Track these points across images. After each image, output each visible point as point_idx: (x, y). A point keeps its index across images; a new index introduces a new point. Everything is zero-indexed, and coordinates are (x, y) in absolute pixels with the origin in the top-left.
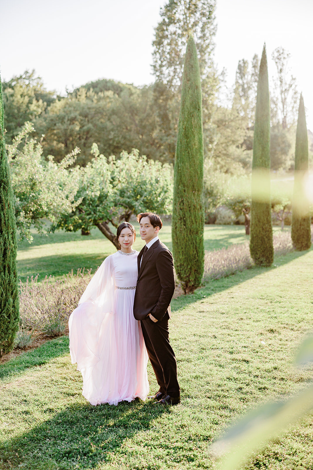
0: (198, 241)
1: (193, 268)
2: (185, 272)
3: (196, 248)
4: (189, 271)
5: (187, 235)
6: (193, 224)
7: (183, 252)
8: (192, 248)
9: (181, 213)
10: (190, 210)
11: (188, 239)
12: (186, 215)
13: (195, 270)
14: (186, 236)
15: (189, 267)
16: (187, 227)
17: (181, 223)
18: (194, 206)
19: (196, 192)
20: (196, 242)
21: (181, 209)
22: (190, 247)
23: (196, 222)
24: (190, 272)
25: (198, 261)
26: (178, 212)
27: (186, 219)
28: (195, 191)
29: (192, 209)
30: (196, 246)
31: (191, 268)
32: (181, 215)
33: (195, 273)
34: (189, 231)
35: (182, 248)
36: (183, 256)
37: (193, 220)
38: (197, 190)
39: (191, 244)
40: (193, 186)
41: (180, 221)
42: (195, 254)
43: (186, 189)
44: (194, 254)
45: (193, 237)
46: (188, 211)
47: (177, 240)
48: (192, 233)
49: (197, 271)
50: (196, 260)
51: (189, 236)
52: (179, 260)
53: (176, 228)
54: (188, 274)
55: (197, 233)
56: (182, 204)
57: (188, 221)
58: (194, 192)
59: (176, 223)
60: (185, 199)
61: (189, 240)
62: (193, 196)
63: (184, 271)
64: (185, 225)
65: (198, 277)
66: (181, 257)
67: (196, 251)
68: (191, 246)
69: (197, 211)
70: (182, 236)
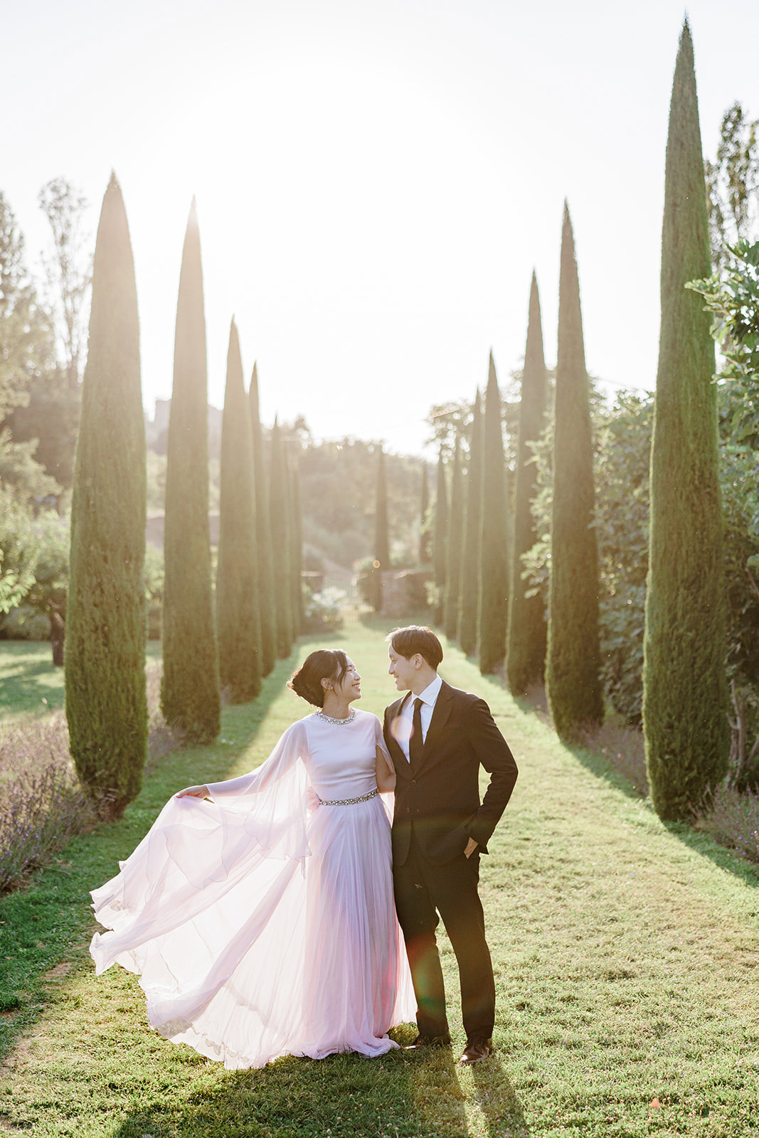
0: (138, 685)
1: (126, 751)
2: (107, 763)
3: (134, 704)
4: (115, 761)
5: (112, 669)
6: (125, 640)
7: (101, 712)
8: (124, 702)
9: (98, 614)
10: (118, 607)
11: (113, 680)
12: (111, 619)
13: (131, 759)
14: (109, 673)
15: (117, 751)
16: (112, 649)
17: (97, 639)
18: (129, 597)
19: (133, 561)
20: (133, 687)
21: (96, 605)
22: (120, 700)
23: (132, 637)
24: (120, 764)
25: (137, 734)
26: (87, 612)
27: (109, 630)
28: (130, 558)
29: (124, 605)
30: (134, 698)
31: (120, 754)
32: (97, 620)
33: (129, 767)
34: (116, 660)
35: (100, 704)
36: (101, 723)
37: (127, 632)
38: (134, 555)
39: (123, 691)
40: (126, 547)
41: (94, 636)
42: (132, 719)
43: (109, 554)
44: (130, 717)
45: (125, 676)
46: (114, 610)
47: (86, 683)
48: (124, 665)
49: (135, 759)
50: (133, 732)
51: (117, 671)
52: (89, 732)
53: (82, 653)
54: (114, 769)
55: (135, 664)
56: (98, 592)
57: (115, 634)
58: (127, 562)
59: (82, 641)
60: (105, 580)
61: (117, 683)
62: (124, 573)
63: (103, 763)
64: (105, 645)
65: (136, 775)
66: (96, 726)
67: (135, 710)
68: (123, 696)
69: (134, 608)
70: (101, 675)
